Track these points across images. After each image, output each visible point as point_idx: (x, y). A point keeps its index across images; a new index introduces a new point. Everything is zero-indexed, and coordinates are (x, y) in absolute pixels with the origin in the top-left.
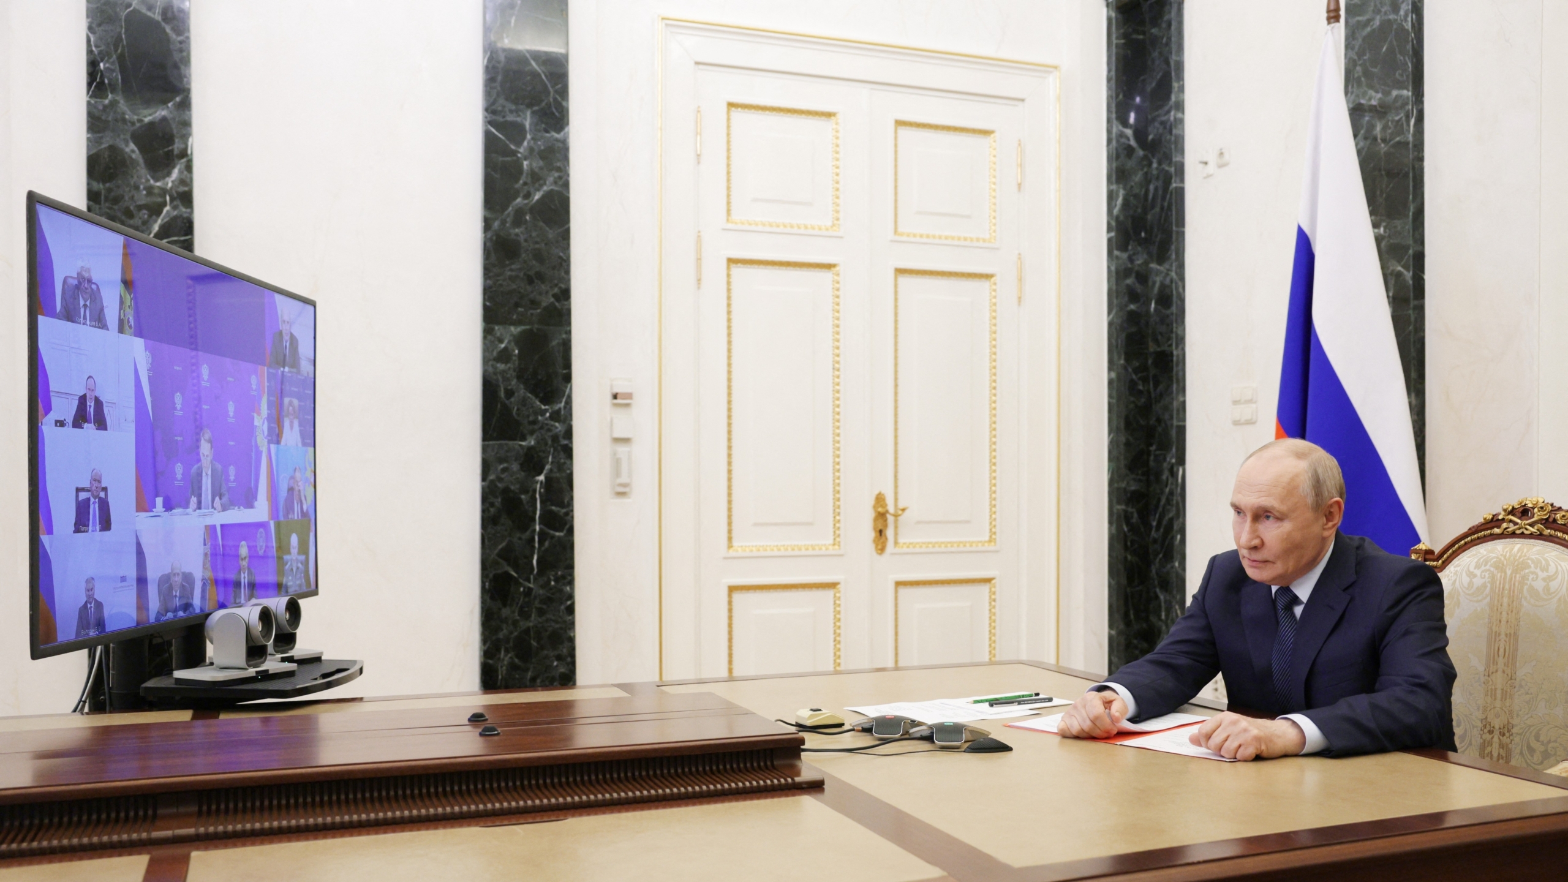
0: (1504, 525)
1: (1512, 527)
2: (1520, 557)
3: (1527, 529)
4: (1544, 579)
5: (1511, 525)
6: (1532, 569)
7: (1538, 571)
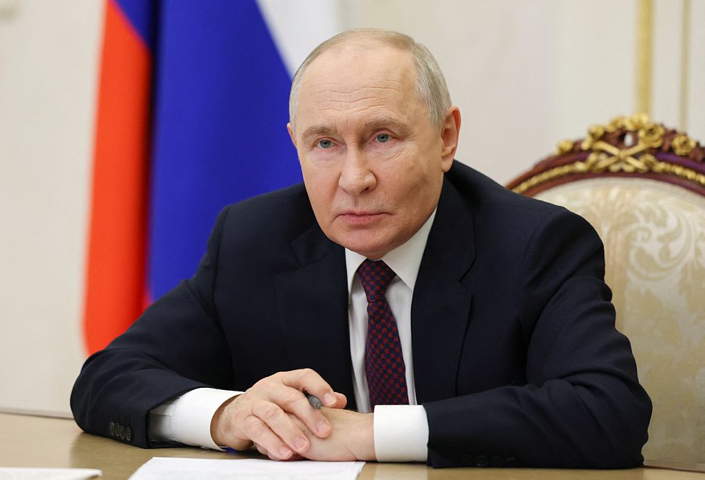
0: (592, 158)
1: (604, 162)
2: (622, 206)
3: (628, 163)
4: (661, 239)
5: (603, 157)
6: (642, 223)
7: (651, 226)
